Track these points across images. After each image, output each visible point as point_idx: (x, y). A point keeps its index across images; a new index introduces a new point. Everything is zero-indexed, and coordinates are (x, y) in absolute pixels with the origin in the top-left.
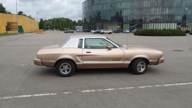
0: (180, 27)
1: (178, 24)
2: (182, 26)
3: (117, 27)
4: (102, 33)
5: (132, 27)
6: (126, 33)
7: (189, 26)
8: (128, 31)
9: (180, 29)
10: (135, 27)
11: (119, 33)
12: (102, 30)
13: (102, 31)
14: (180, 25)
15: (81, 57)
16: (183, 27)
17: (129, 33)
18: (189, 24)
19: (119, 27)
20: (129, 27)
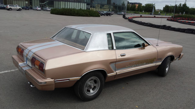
0: (89, 7)
1: (88, 4)
2: (90, 7)
3: (24, 2)
4: (9, 9)
5: (42, 4)
6: (37, 10)
7: (96, 7)
8: (40, 9)
9: (89, 9)
10: (46, 4)
11: (28, 10)
12: (8, 5)
13: (9, 7)
14: (89, 6)
15: (115, 63)
16: (92, 7)
17: (40, 10)
18: (96, 5)
19: (27, 2)
20: (40, 4)
